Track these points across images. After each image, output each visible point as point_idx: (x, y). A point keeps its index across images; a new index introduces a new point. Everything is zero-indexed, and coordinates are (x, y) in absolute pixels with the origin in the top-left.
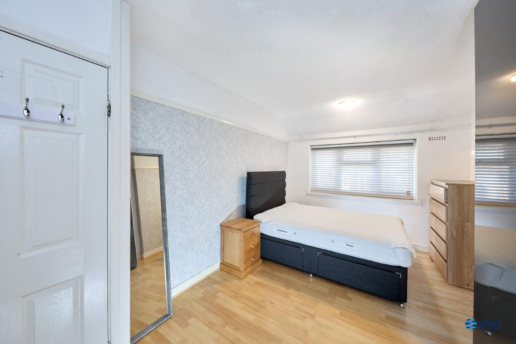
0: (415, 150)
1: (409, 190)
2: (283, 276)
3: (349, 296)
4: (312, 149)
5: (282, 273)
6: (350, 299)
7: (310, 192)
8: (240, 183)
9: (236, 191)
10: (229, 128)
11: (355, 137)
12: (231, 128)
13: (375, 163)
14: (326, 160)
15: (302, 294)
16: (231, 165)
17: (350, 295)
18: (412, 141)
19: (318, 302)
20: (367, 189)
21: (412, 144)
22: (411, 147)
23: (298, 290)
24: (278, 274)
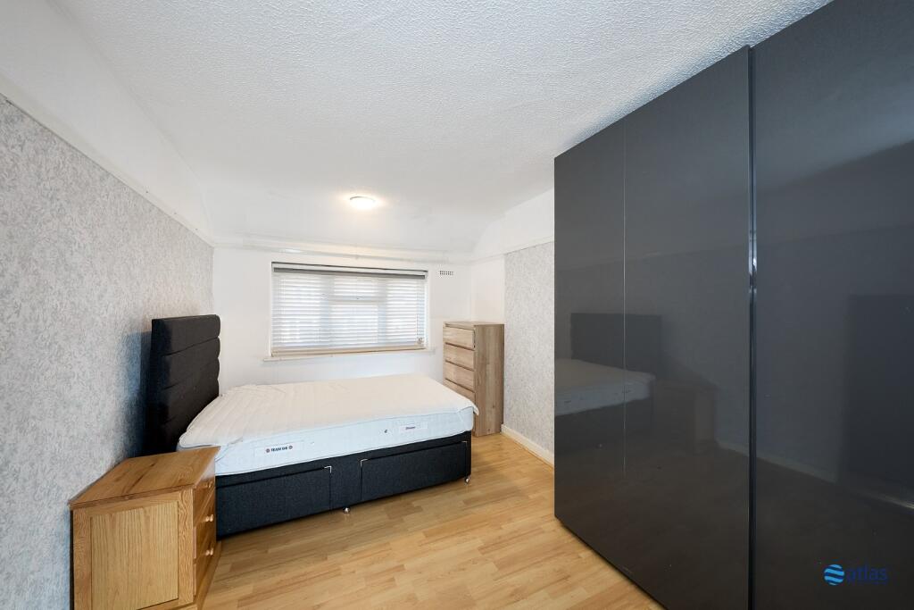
0: (427, 285)
1: (420, 337)
2: (295, 544)
3: (415, 506)
4: (276, 270)
5: (287, 541)
6: (419, 509)
7: (270, 359)
8: (122, 354)
9: (114, 379)
10: (97, 178)
11: (357, 257)
12: (102, 179)
13: (380, 300)
14: (303, 292)
15: (354, 550)
16: (101, 296)
17: (415, 504)
18: (424, 274)
19: (388, 543)
20: (373, 342)
21: (423, 277)
22: (420, 281)
23: (344, 548)
24: (282, 548)
